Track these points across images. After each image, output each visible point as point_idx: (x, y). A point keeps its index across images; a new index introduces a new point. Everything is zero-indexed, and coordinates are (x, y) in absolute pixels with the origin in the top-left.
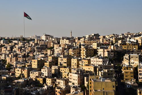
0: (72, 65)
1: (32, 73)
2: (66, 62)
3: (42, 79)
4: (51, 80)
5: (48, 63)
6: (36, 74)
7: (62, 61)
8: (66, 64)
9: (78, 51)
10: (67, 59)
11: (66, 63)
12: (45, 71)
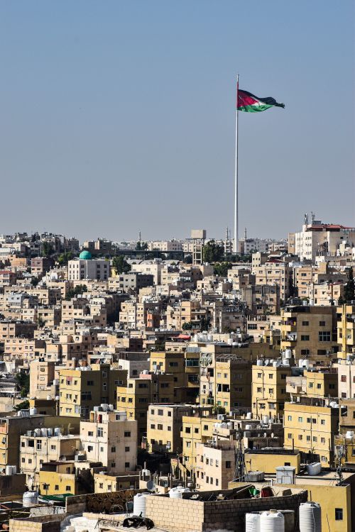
0: (254, 400)
1: (31, 444)
2: (227, 381)
3: (72, 477)
4: (115, 483)
5: (131, 386)
6: (51, 452)
7: (212, 379)
8: (228, 395)
9: (322, 324)
10: (232, 368)
11: (225, 388)
12: (100, 434)
